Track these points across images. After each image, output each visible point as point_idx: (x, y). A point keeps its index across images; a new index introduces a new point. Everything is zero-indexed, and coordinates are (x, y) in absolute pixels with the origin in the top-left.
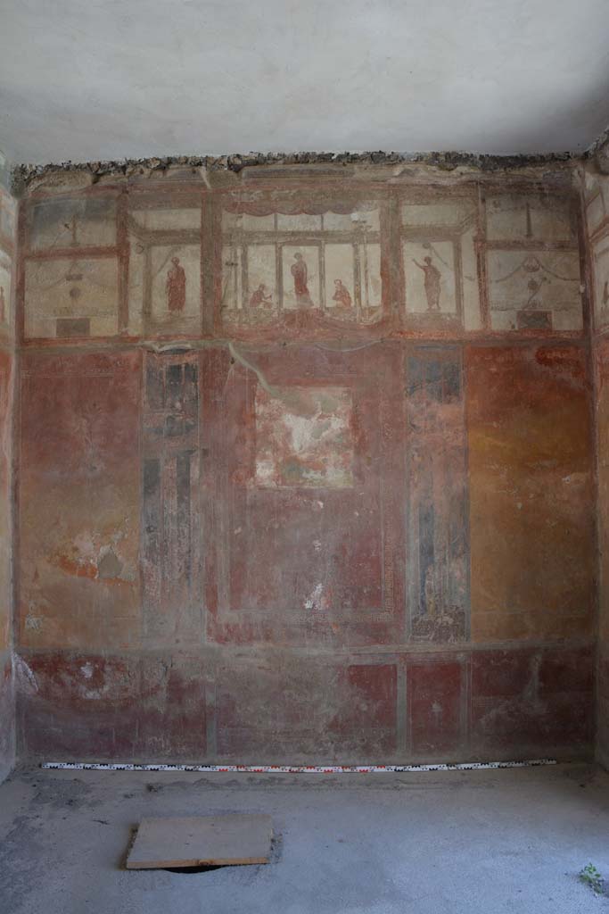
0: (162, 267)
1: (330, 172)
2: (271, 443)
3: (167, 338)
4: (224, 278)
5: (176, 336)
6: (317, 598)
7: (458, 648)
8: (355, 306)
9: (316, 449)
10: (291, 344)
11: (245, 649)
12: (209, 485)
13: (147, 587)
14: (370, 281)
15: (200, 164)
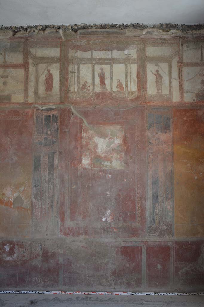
0: (43, 73)
1: (116, 33)
2: (88, 149)
3: (45, 104)
4: (69, 78)
5: (49, 103)
6: (108, 216)
7: (169, 240)
8: (126, 91)
9: (108, 152)
10: (98, 107)
11: (76, 238)
12: (62, 167)
13: (34, 211)
14: (132, 80)
15: (59, 28)
